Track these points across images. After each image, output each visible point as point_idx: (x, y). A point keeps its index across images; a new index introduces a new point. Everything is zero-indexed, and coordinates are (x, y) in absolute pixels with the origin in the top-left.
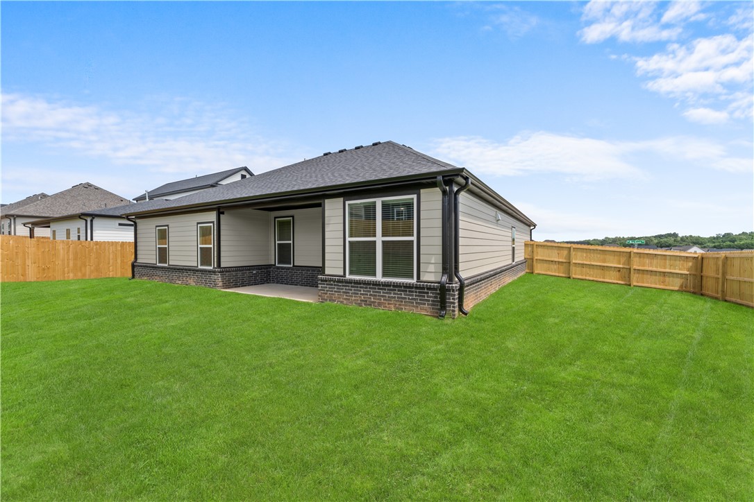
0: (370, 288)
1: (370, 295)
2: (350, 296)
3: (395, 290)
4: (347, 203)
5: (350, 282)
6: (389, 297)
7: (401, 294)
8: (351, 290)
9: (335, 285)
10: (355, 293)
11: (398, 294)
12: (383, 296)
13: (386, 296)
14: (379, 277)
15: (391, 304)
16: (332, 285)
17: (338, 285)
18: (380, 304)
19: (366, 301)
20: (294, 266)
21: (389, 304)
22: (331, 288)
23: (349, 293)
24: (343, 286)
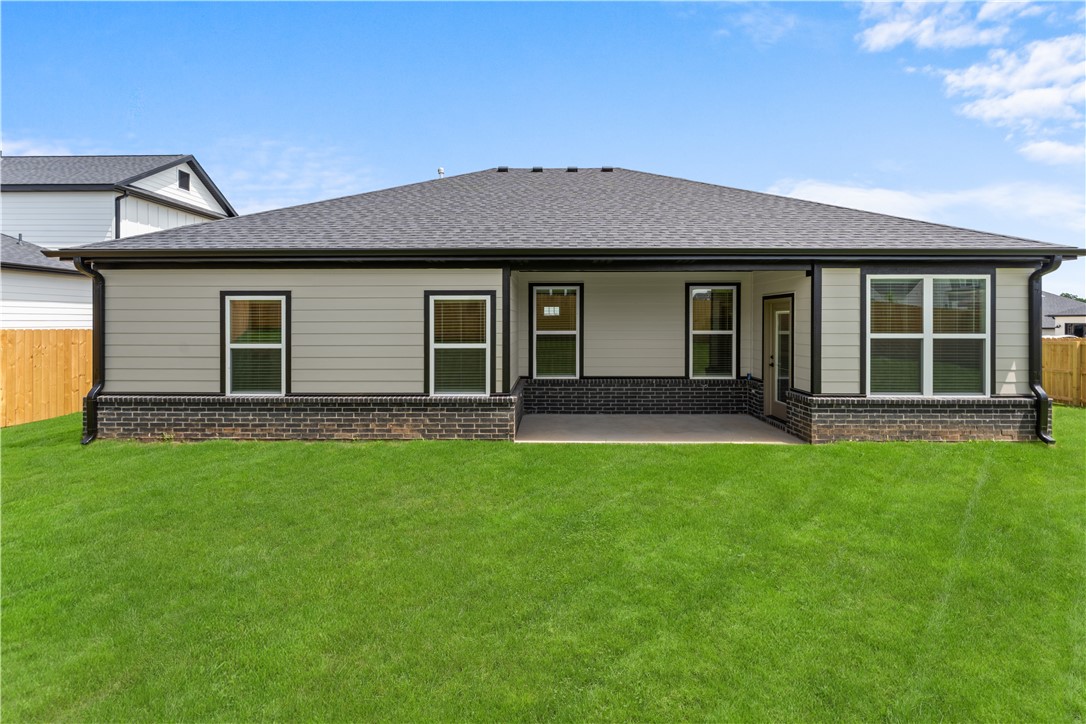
0: (918, 411)
1: (919, 422)
2: (880, 427)
3: (963, 411)
4: (869, 277)
5: (875, 405)
6: (952, 422)
7: (972, 417)
8: (883, 417)
9: (849, 411)
10: (890, 422)
11: (967, 417)
12: (941, 422)
13: (947, 422)
14: (928, 394)
15: (955, 432)
16: (843, 411)
17: (855, 411)
18: (935, 435)
19: (912, 432)
20: (582, 376)
21: (951, 433)
22: (843, 416)
23: (878, 422)
24: (866, 411)
